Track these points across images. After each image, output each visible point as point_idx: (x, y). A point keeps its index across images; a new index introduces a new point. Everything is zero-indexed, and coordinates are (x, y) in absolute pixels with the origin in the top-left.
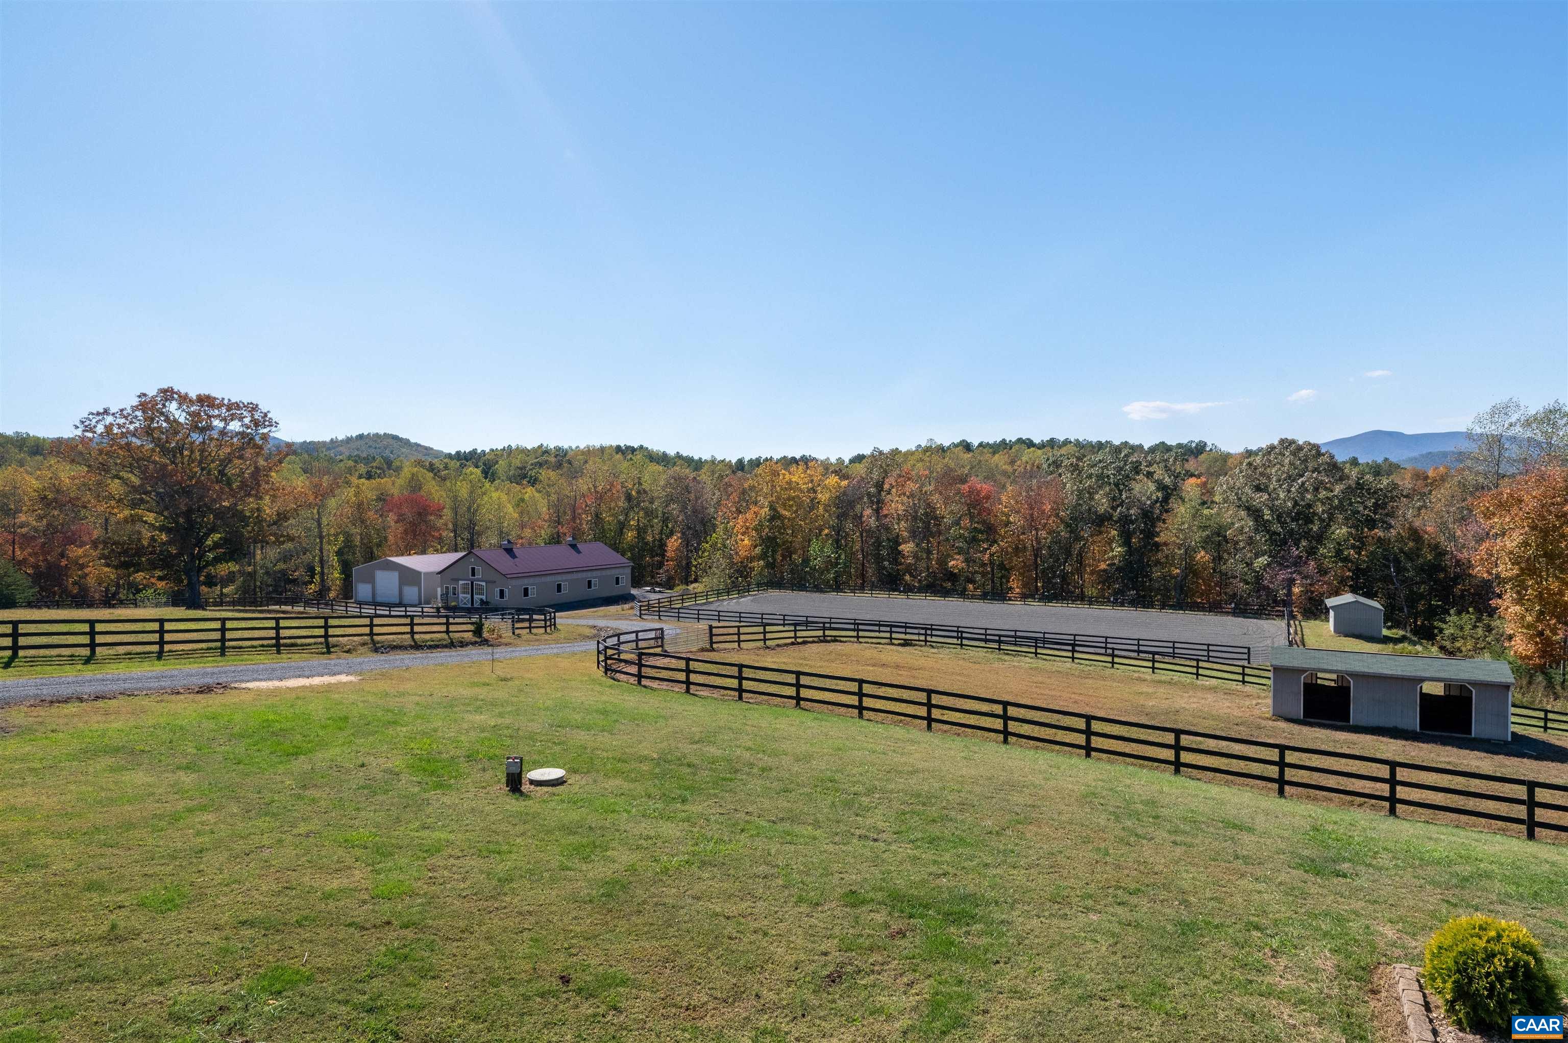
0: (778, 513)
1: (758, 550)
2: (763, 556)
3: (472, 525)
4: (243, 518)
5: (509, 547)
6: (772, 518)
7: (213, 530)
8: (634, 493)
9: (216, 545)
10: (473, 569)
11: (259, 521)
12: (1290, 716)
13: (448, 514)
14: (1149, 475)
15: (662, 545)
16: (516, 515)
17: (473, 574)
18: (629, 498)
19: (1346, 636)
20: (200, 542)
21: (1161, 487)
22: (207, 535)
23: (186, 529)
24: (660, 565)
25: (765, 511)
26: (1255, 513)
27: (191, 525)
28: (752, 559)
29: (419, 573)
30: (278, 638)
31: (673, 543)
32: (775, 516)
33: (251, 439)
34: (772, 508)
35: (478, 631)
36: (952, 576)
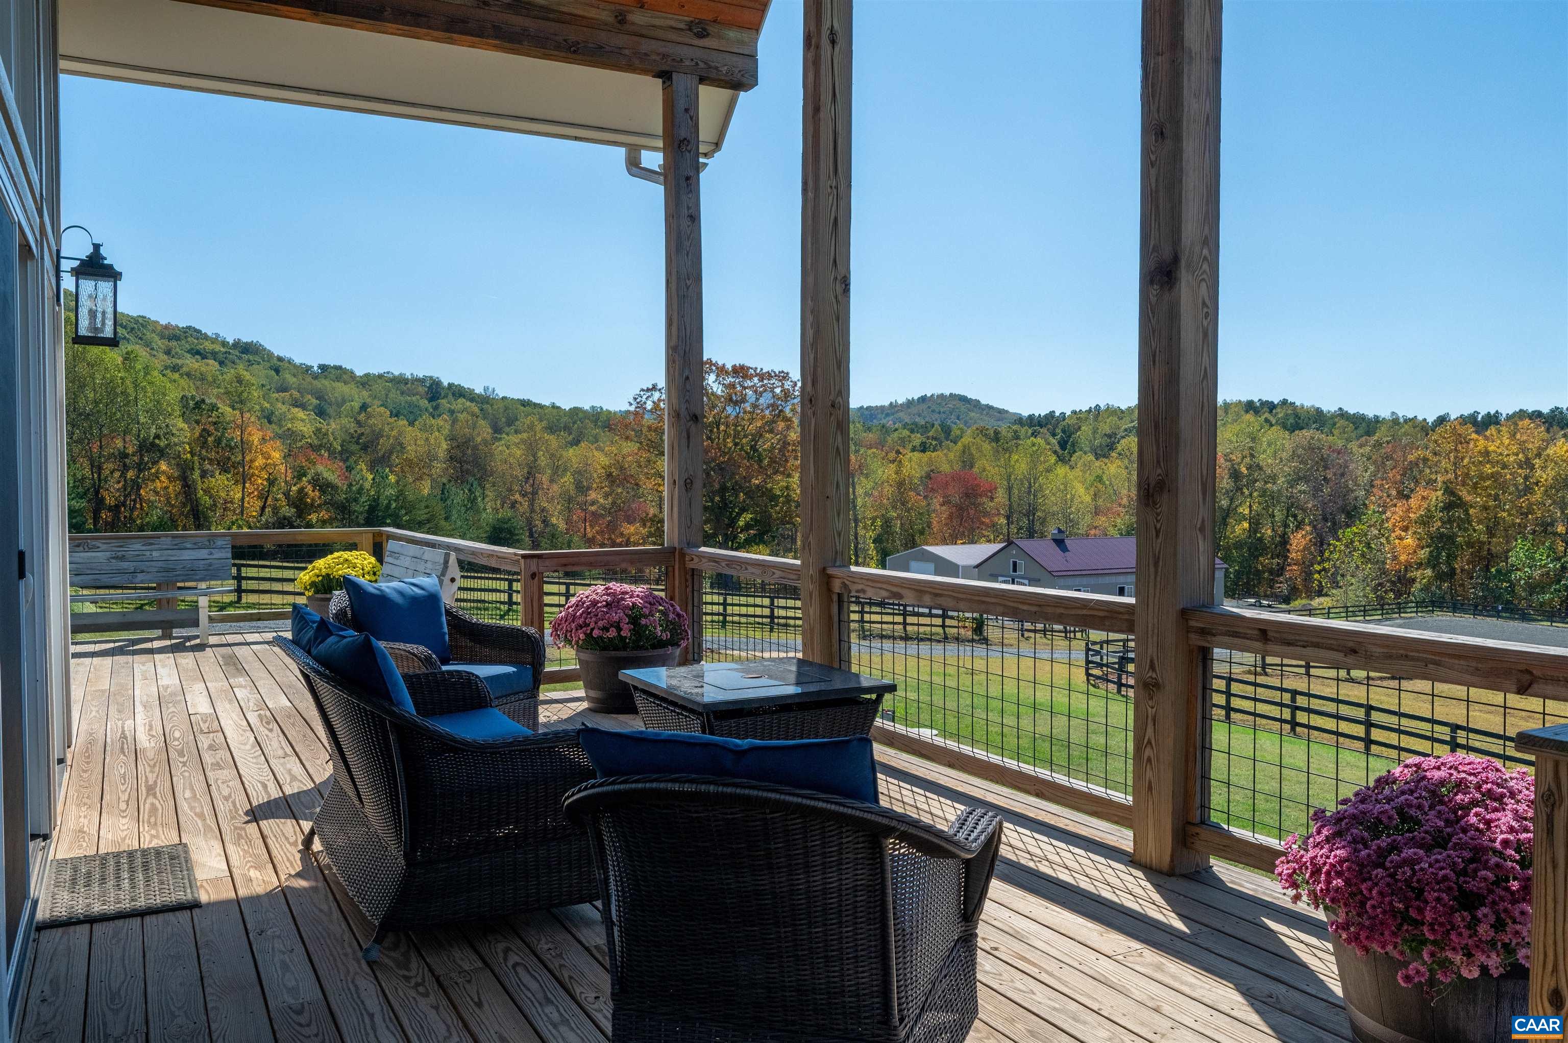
0: (1460, 498)
1: (1423, 554)
2: (1432, 562)
3: (1031, 512)
4: (774, 498)
5: (1059, 537)
6: (1448, 507)
7: (743, 510)
8: (1244, 470)
9: (748, 527)
10: (1015, 564)
11: (788, 500)
13: (1001, 496)
15: (1284, 542)
16: (1088, 499)
17: (1015, 570)
18: (1235, 475)
20: (733, 522)
22: (739, 515)
23: (720, 508)
24: (1281, 570)
25: (1437, 496)
27: (725, 505)
28: (1408, 567)
29: (958, 566)
31: (1299, 541)
32: (1453, 503)
33: (781, 411)
34: (1449, 491)
35: (979, 627)
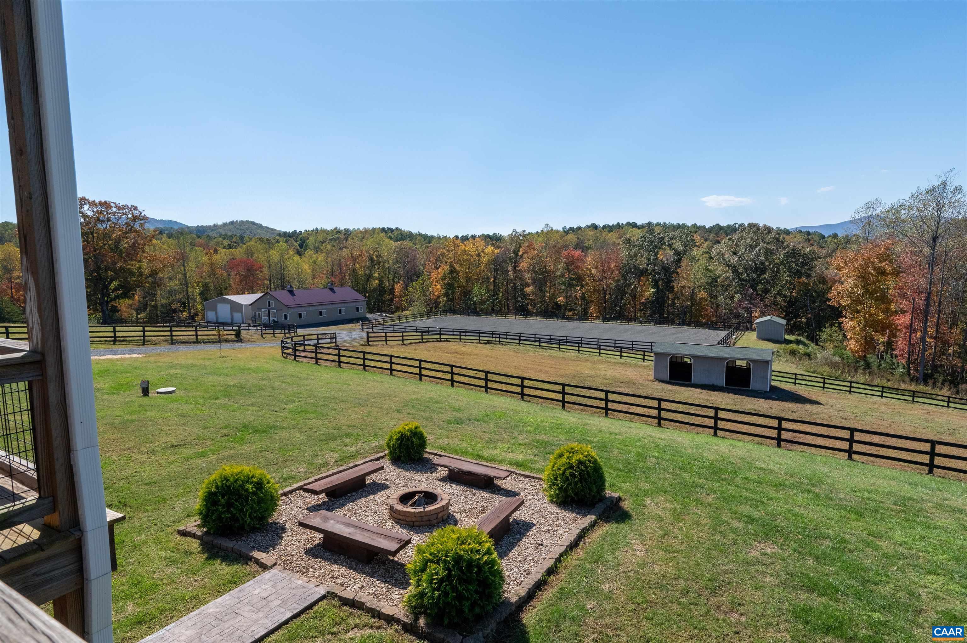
0: (455, 269)
1: (443, 291)
2: (446, 295)
3: (283, 277)
4: (132, 273)
5: (291, 289)
6: (451, 272)
7: (112, 281)
8: (375, 257)
9: (116, 289)
10: (269, 302)
11: (141, 274)
12: (662, 379)
13: (266, 271)
14: (670, 246)
15: (393, 288)
16: (309, 271)
17: (269, 306)
18: (371, 260)
19: (763, 340)
20: (106, 287)
21: (677, 253)
22: (110, 283)
23: (97, 279)
24: (392, 300)
25: (447, 268)
26: (735, 270)
27: (99, 278)
28: (439, 297)
29: (242, 305)
30: (115, 337)
31: (398, 288)
32: (453, 271)
33: (132, 227)
34: (451, 266)
35: (238, 335)
36: (558, 306)
